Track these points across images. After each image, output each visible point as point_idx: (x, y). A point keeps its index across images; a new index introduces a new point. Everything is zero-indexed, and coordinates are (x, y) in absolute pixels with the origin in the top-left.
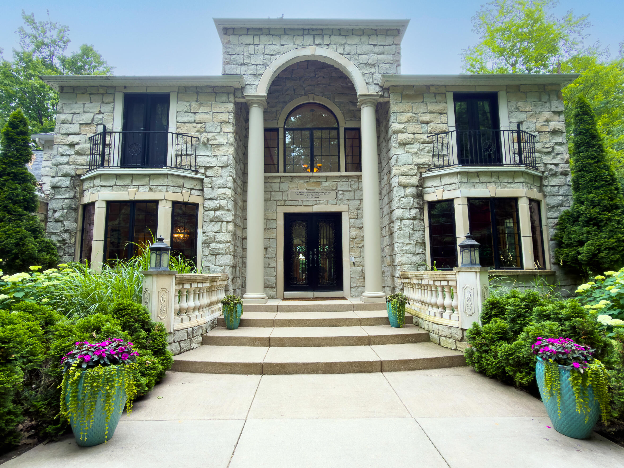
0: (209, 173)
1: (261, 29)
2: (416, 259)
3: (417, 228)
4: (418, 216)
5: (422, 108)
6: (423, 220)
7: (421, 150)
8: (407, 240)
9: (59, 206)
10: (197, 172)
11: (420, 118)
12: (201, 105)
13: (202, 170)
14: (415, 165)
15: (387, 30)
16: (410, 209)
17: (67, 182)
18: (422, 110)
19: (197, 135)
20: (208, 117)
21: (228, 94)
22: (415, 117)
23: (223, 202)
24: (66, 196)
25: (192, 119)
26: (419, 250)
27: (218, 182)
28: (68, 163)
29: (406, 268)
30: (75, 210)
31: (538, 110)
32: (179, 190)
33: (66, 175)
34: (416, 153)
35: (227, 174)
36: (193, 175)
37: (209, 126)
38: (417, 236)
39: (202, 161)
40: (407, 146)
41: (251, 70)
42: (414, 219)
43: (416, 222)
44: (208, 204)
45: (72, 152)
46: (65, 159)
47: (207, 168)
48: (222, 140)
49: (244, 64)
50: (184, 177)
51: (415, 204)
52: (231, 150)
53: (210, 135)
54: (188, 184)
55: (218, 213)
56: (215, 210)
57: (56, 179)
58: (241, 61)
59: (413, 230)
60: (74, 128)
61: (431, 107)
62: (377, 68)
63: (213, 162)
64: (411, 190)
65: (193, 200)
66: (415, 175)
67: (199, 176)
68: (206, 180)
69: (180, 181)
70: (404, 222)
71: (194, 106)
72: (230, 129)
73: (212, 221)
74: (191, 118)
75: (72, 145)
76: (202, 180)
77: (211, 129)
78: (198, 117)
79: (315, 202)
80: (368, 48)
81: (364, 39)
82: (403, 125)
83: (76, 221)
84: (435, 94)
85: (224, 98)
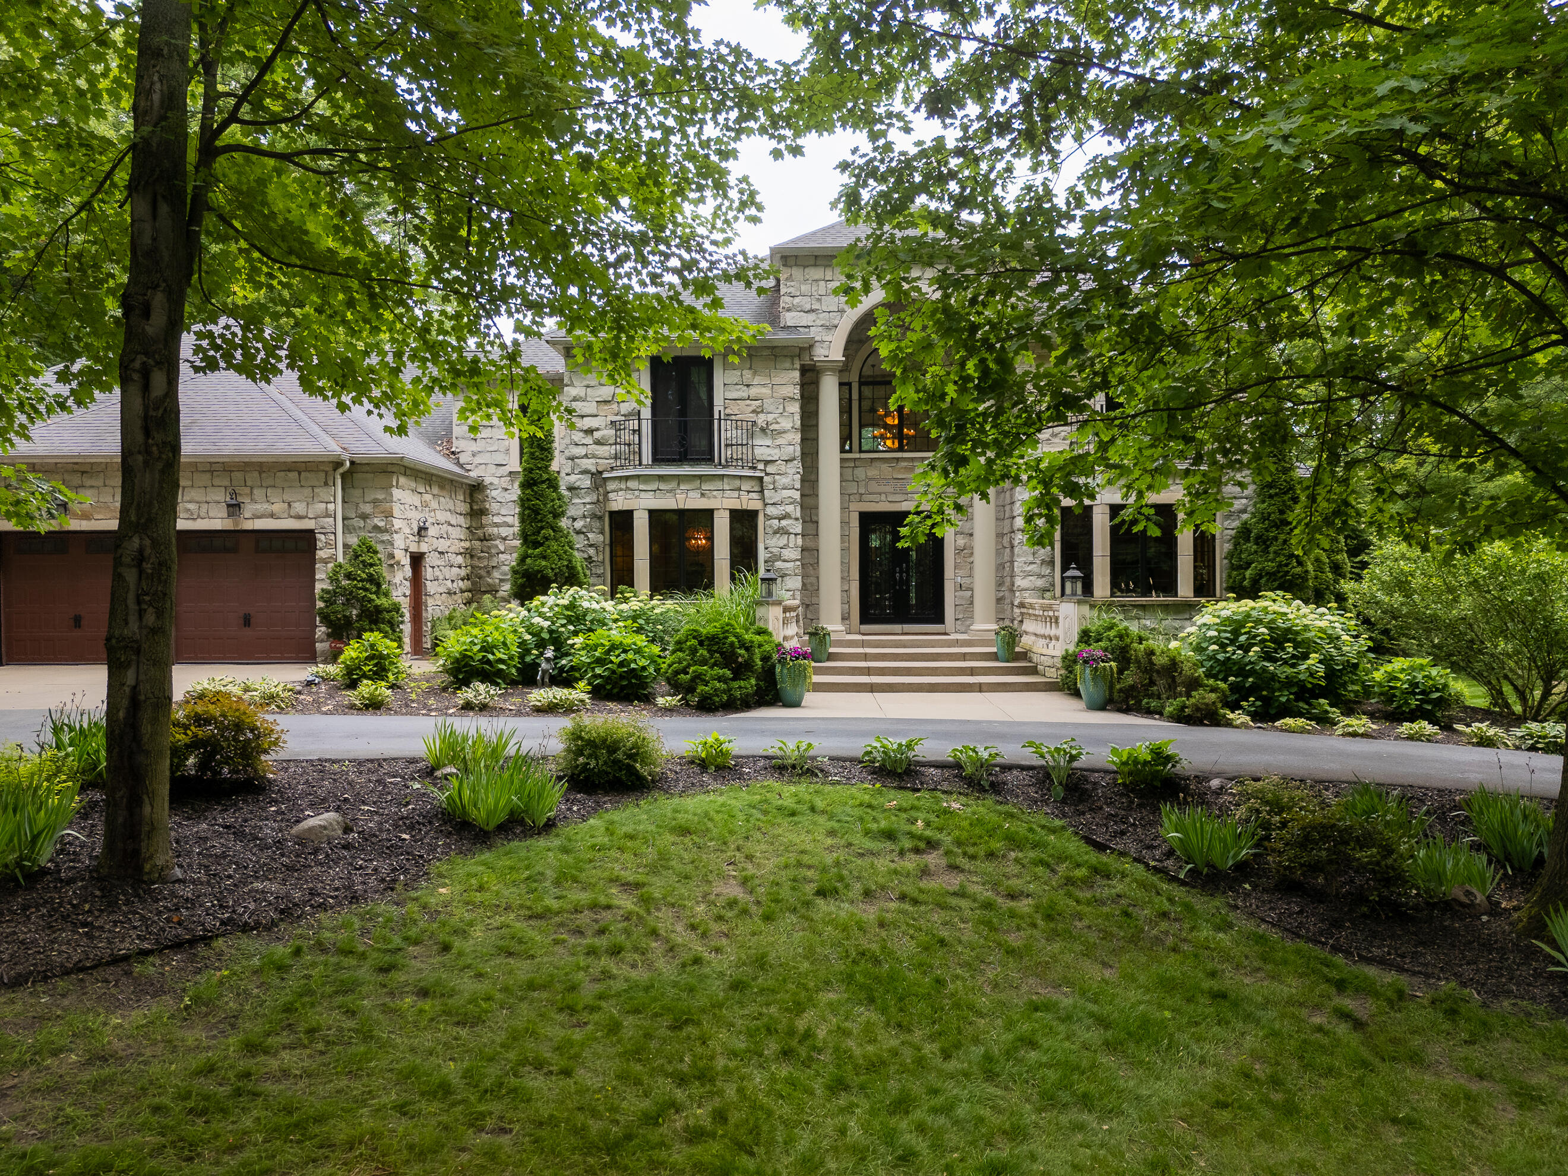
0: (769, 469)
2: (1040, 583)
8: (1031, 558)
9: (580, 513)
10: (754, 468)
12: (755, 374)
13: (761, 466)
17: (586, 482)
19: (752, 417)
20: (766, 391)
21: (792, 357)
23: (790, 509)
24: (588, 500)
25: (745, 395)
26: (1046, 571)
27: (782, 481)
28: (586, 456)
29: (1026, 594)
30: (600, 518)
32: (736, 494)
33: (585, 472)
35: (793, 471)
36: (750, 473)
37: (768, 404)
38: (1044, 552)
39: (761, 453)
41: (823, 319)
44: (770, 510)
45: (589, 440)
46: (582, 451)
47: (767, 463)
48: (786, 424)
49: (812, 310)
50: (740, 477)
52: (797, 437)
53: (770, 418)
54: (746, 486)
55: (784, 523)
56: (780, 519)
57: (573, 478)
58: (808, 307)
60: (590, 407)
63: (775, 454)
65: (752, 506)
67: (758, 474)
68: (766, 479)
69: (737, 483)
71: (747, 374)
72: (795, 408)
73: (775, 532)
74: (743, 393)
75: (589, 432)
76: (761, 479)
77: (771, 408)
78: (753, 391)
83: (602, 533)
85: (788, 365)
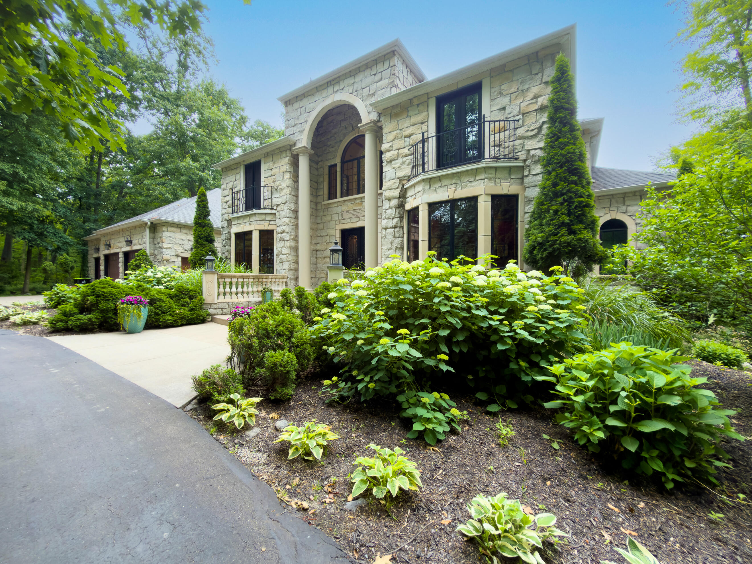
0: (279, 209)
1: (304, 94)
3: (397, 235)
4: (399, 225)
5: (407, 123)
6: (403, 227)
7: (403, 163)
8: (390, 246)
10: (272, 209)
11: (404, 133)
12: (274, 162)
13: (275, 208)
14: (398, 178)
15: (385, 56)
16: (393, 219)
17: (226, 224)
18: (406, 125)
19: (272, 184)
20: (277, 170)
21: (287, 150)
22: (399, 133)
23: (284, 228)
24: (226, 232)
26: (398, 253)
27: (283, 214)
28: (226, 213)
31: (526, 87)
32: (262, 222)
33: (226, 220)
34: (399, 167)
35: (287, 208)
36: (270, 212)
37: (277, 177)
38: (397, 241)
39: (275, 201)
40: (393, 162)
41: (299, 128)
42: (395, 227)
43: (396, 230)
44: (278, 229)
45: (227, 206)
46: (225, 211)
47: (278, 205)
48: (284, 185)
49: (295, 125)
50: (265, 214)
51: (397, 214)
53: (278, 183)
54: (268, 218)
55: (283, 235)
56: (281, 233)
57: (223, 223)
58: (293, 124)
59: (394, 237)
60: (227, 192)
61: (414, 120)
62: (376, 96)
63: (280, 201)
64: (395, 202)
65: (270, 228)
66: (398, 188)
67: (273, 212)
68: (277, 214)
69: (263, 217)
70: (388, 230)
71: (271, 164)
72: (287, 176)
73: (280, 240)
74: (270, 173)
76: (275, 214)
77: (279, 178)
78: (273, 172)
79: (358, 219)
80: (370, 79)
81: (368, 72)
82: (390, 144)
84: (418, 105)
85: (285, 155)
